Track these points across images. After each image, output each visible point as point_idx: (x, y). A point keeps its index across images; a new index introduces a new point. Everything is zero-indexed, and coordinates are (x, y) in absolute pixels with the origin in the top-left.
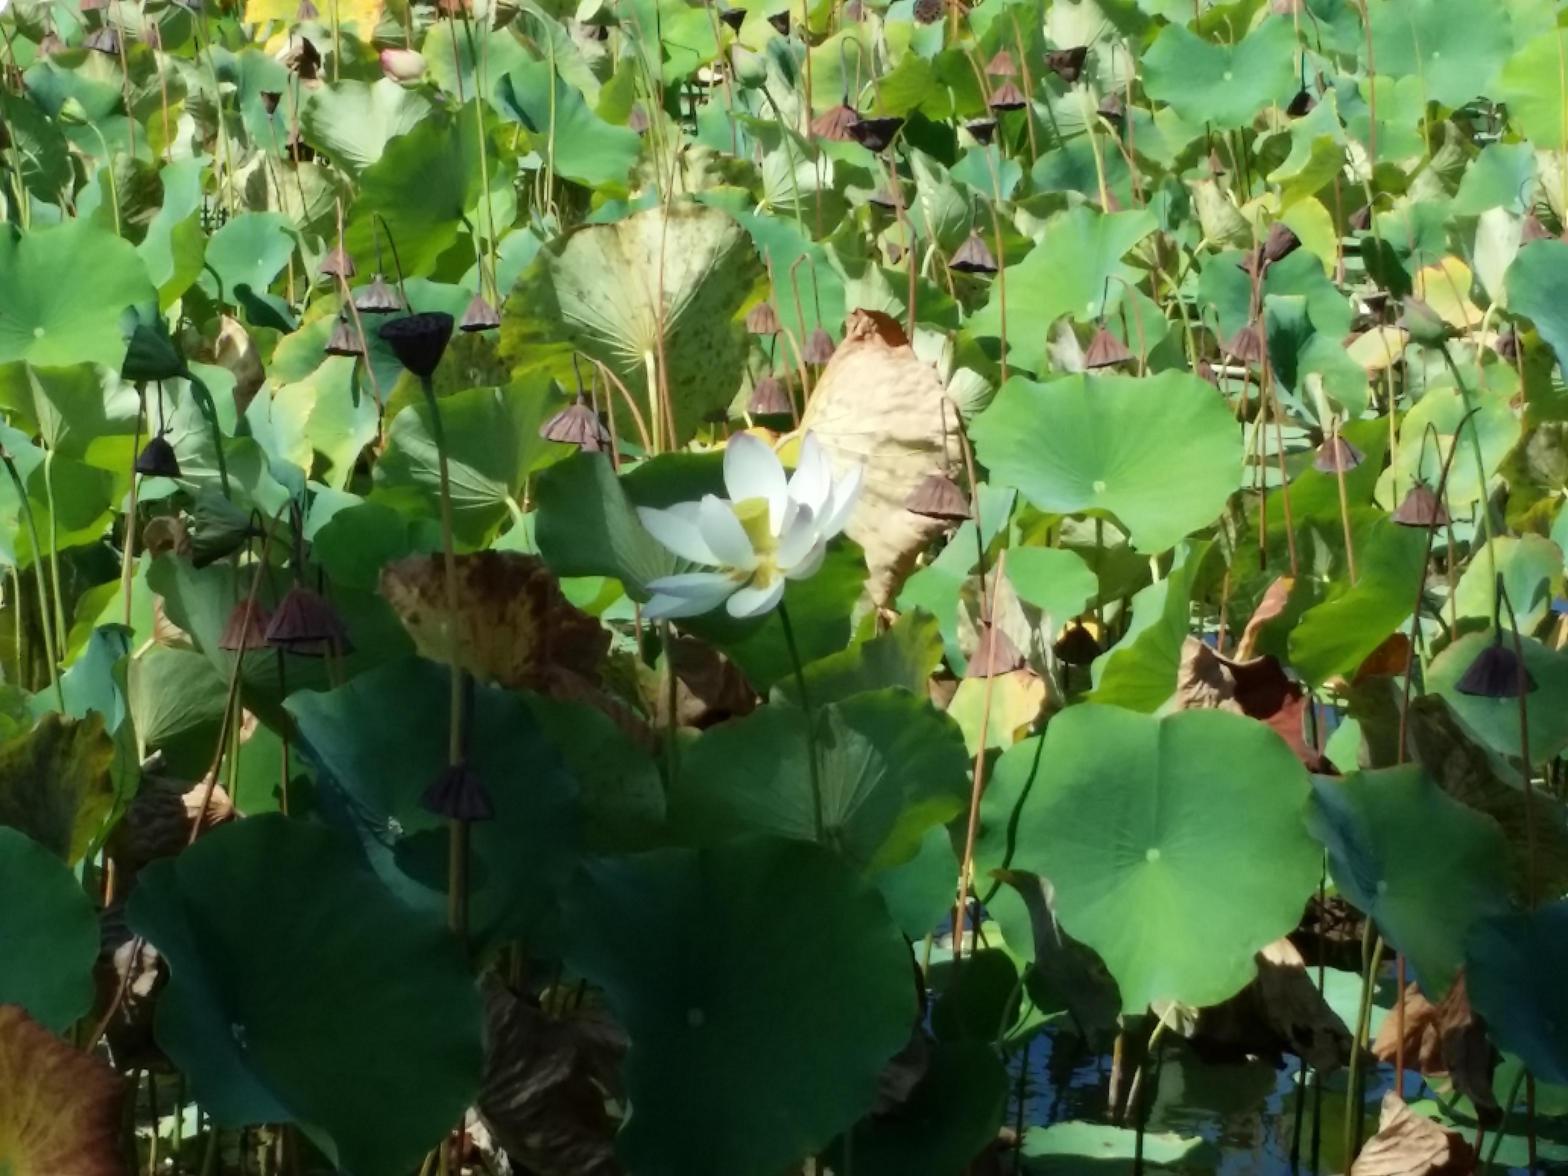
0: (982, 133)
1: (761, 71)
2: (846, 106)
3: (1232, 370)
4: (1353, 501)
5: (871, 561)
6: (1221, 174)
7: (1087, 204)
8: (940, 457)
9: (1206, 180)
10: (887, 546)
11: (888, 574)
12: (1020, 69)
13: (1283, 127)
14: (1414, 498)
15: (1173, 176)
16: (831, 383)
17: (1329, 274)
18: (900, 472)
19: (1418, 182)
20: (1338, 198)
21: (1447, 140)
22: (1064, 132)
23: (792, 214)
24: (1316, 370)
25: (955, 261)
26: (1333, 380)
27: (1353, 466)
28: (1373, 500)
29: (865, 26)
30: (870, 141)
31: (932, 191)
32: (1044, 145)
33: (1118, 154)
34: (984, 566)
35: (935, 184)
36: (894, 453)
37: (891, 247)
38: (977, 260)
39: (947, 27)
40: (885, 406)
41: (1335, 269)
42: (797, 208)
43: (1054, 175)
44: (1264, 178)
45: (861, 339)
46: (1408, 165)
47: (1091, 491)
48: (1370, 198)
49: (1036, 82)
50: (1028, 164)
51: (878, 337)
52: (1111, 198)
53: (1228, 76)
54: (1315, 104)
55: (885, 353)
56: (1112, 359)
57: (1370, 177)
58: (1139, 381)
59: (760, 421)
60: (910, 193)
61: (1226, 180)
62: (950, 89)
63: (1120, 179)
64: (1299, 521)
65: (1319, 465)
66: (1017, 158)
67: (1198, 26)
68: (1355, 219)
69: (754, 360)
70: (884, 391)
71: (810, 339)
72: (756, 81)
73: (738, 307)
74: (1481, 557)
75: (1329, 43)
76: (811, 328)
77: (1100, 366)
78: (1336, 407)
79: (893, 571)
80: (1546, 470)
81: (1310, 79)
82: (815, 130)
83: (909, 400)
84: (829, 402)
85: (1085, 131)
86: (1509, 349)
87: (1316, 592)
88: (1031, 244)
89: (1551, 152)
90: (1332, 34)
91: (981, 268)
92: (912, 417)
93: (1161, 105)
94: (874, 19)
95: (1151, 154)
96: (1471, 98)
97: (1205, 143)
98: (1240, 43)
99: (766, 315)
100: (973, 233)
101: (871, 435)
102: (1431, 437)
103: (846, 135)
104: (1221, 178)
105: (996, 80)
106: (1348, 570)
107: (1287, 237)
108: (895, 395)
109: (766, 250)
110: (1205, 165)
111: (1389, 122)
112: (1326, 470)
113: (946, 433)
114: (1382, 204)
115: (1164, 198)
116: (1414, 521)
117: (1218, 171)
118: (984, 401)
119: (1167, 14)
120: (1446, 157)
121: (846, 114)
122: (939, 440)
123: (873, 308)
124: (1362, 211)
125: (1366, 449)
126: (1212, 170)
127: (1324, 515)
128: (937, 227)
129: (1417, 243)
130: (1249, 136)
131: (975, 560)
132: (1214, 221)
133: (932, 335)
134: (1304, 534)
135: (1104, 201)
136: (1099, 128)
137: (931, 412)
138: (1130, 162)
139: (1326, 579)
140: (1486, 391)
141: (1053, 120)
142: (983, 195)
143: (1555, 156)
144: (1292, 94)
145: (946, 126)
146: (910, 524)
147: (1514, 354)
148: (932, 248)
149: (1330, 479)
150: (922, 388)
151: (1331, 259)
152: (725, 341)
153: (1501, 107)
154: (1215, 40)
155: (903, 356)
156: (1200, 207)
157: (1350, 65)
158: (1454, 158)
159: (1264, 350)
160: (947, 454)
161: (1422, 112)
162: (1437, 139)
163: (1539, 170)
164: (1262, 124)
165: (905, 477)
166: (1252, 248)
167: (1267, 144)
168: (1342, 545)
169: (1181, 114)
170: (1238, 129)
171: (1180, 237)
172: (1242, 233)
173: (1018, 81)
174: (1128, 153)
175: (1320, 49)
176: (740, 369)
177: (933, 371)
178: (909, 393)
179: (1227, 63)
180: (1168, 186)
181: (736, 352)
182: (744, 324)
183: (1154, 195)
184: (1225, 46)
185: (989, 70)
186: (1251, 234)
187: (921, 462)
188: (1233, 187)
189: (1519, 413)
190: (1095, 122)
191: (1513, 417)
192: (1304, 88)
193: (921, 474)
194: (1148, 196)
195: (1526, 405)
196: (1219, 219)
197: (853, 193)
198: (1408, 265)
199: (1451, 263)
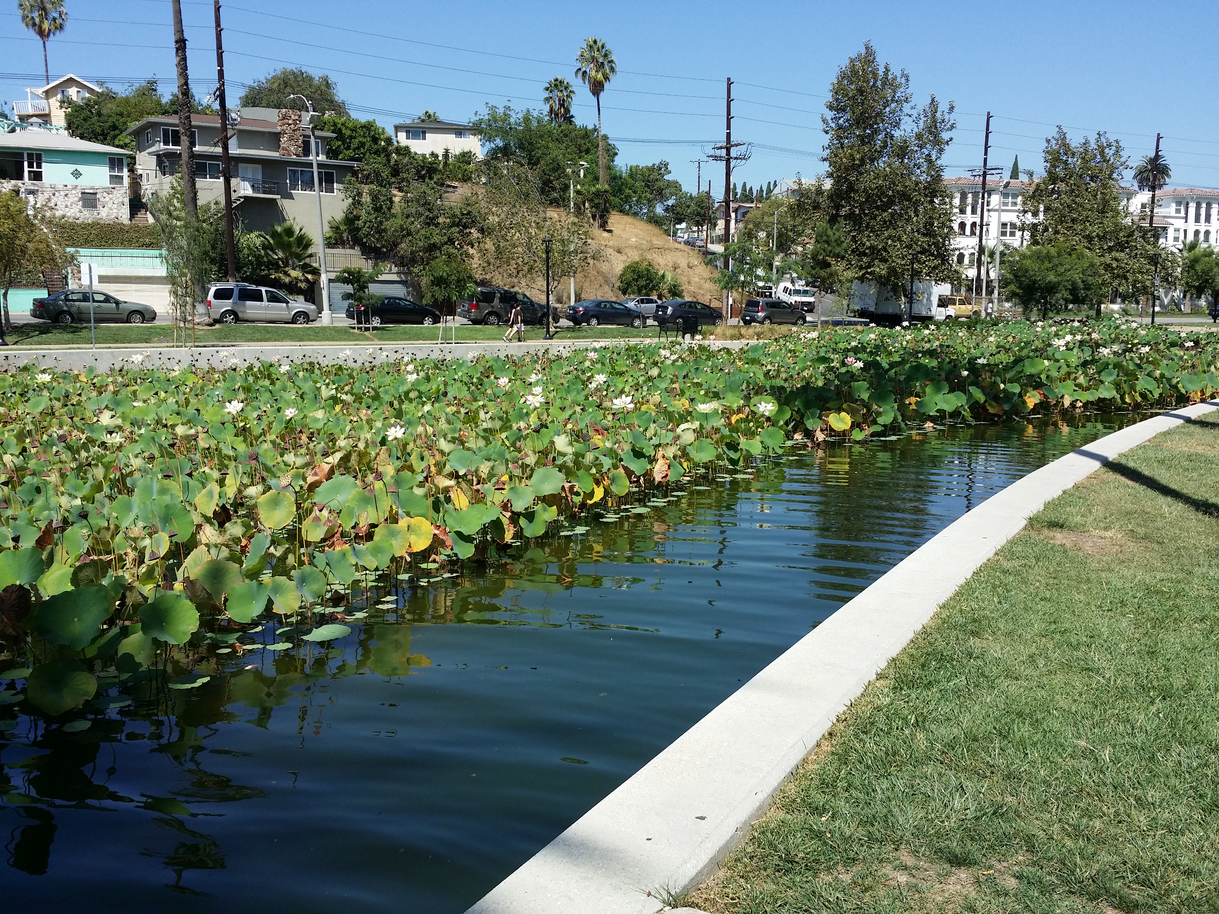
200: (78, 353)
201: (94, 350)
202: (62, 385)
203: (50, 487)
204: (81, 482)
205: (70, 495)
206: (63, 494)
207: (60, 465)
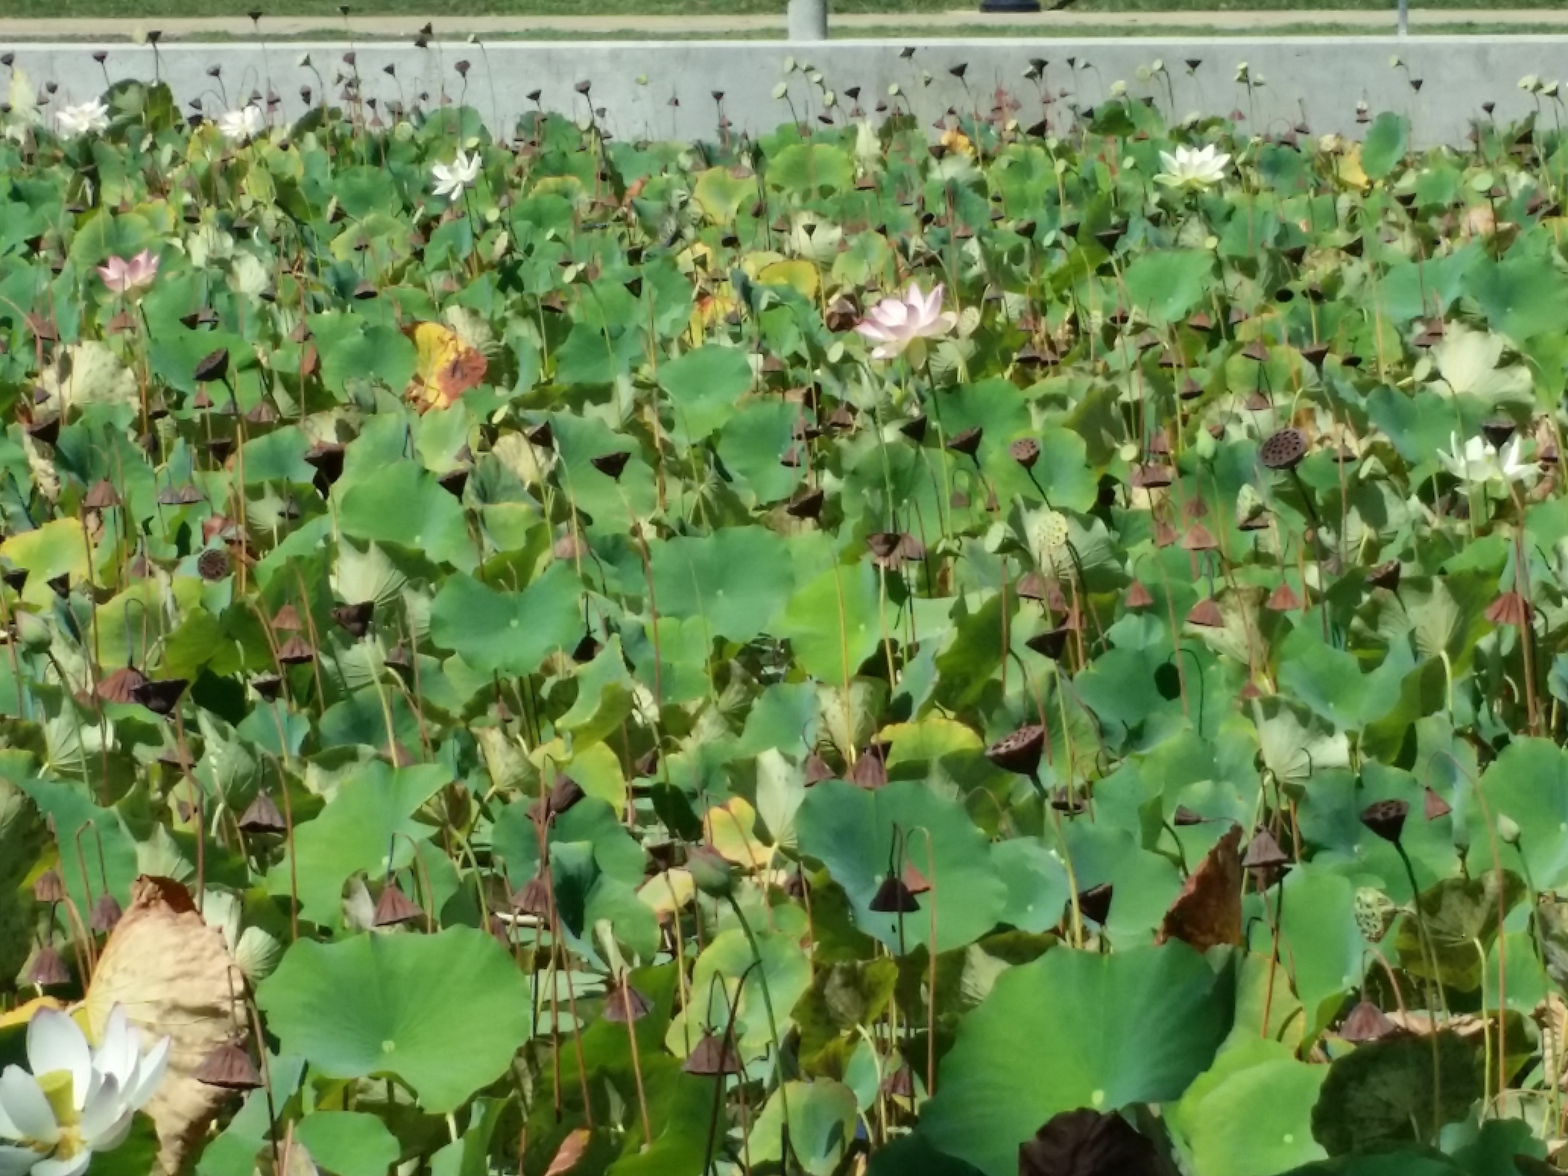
0: (269, 690)
1: (46, 636)
2: (132, 668)
3: (522, 919)
4: (643, 1049)
5: (161, 1131)
6: (510, 721)
7: (378, 757)
8: (228, 1022)
9: (493, 727)
10: (177, 1115)
11: (179, 1143)
12: (305, 623)
13: (569, 672)
14: (704, 1047)
15: (462, 725)
16: (116, 952)
17: (620, 815)
18: (188, 1039)
19: (703, 721)
20: (626, 741)
21: (732, 680)
22: (351, 684)
23: (78, 777)
24: (606, 917)
25: (244, 822)
26: (623, 924)
27: (642, 1015)
28: (663, 1047)
29: (152, 582)
30: (154, 703)
31: (219, 751)
32: (332, 698)
33: (405, 704)
34: (276, 1132)
35: (223, 743)
36: (179, 1022)
37: (182, 806)
38: (265, 820)
39: (235, 584)
40: (170, 973)
41: (626, 810)
42: (84, 770)
43: (342, 727)
44: (553, 723)
45: (145, 906)
46: (691, 707)
47: (379, 1051)
48: (658, 741)
49: (322, 635)
50: (315, 718)
51: (163, 904)
52: (400, 749)
53: (514, 623)
54: (602, 647)
55: (169, 920)
56: (401, 917)
57: (657, 719)
58: (430, 936)
59: (50, 990)
60: (198, 750)
61: (515, 727)
62: (238, 643)
63: (409, 729)
64: (591, 1072)
65: (608, 1015)
66: (305, 711)
67: (483, 574)
68: (640, 763)
69: (42, 927)
70: (169, 958)
71: (96, 905)
72: (40, 646)
73: (24, 876)
74: (774, 1103)
75: (614, 586)
76: (98, 893)
77: (391, 923)
78: (627, 955)
79: (183, 1139)
80: (841, 1009)
81: (596, 623)
82: (100, 692)
83: (194, 966)
84: (115, 970)
85: (372, 683)
86: (796, 889)
87: (614, 1142)
88: (320, 802)
89: (833, 689)
90: (617, 577)
91: (271, 828)
92: (198, 983)
93: (451, 653)
94: (162, 576)
95: (440, 703)
96: (753, 636)
97: (494, 690)
98: (526, 590)
99: (52, 883)
100: (261, 793)
101: (157, 1004)
102: (718, 982)
103: (132, 699)
104: (509, 725)
105: (282, 634)
106: (641, 1119)
107: (571, 788)
108: (180, 962)
109: (51, 818)
110: (494, 712)
111: (677, 664)
112: (615, 1019)
113: (233, 999)
114: (669, 747)
115: (452, 747)
116: (705, 1069)
117: (507, 717)
118: (273, 961)
119: (455, 562)
120: (732, 697)
121: (132, 675)
122: (226, 1006)
123: (160, 873)
124: (648, 756)
125: (654, 997)
126: (500, 717)
127: (614, 1065)
128: (225, 787)
129: (705, 784)
130: (537, 681)
131: (267, 1126)
132: (502, 768)
133: (219, 896)
134: (597, 1086)
135: (392, 752)
136: (386, 679)
137: (216, 978)
138: (418, 713)
139: (621, 1128)
140: (775, 931)
141: (340, 672)
142: (270, 754)
143: (838, 693)
144: (578, 637)
145: (235, 681)
146: (199, 1091)
147: (801, 894)
148: (220, 807)
149: (619, 1029)
150: (207, 954)
151: (620, 802)
152: (13, 909)
153: (785, 643)
154: (500, 588)
155: (188, 922)
156: (487, 754)
157: (636, 606)
158: (741, 697)
159: (552, 901)
160: (235, 1019)
161: (708, 650)
162: (722, 679)
163: (822, 708)
164: (548, 669)
165: (193, 1044)
166: (538, 795)
167: (555, 690)
168: (634, 1092)
169: (469, 662)
170: (525, 676)
171: (470, 784)
172: (529, 779)
173: (304, 634)
174: (415, 703)
175: (605, 593)
176: (30, 936)
177: (218, 936)
178: (193, 959)
179: (514, 611)
180: (456, 736)
181: (23, 920)
182: (32, 892)
183: (443, 744)
184: (510, 594)
185: (275, 624)
186: (539, 780)
187: (206, 1028)
188: (522, 733)
189: (808, 953)
190: (383, 672)
191: (803, 956)
192: (589, 632)
193: (208, 1041)
194: (436, 745)
195: (816, 944)
196: (507, 765)
197: (141, 751)
198: (697, 807)
199: (738, 804)
200: (1332, 52)
201: (1404, 38)
202: (1265, 199)
203: (1219, 671)
204: (1350, 659)
205: (1304, 717)
206: (1272, 708)
207: (1259, 575)
